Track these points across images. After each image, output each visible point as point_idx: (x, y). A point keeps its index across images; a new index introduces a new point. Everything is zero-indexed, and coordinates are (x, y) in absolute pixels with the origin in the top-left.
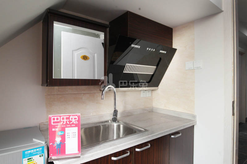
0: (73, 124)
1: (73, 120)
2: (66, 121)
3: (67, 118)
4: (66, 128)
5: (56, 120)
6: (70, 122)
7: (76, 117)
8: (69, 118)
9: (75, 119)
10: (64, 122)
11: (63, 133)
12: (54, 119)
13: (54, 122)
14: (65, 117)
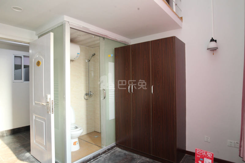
0: (209, 157)
1: (209, 155)
2: (205, 154)
3: (205, 153)
4: (205, 158)
5: (199, 152)
6: (207, 155)
7: (211, 154)
8: (206, 153)
9: (210, 155)
10: (203, 154)
11: (202, 160)
12: (198, 151)
13: (198, 152)
14: (204, 152)
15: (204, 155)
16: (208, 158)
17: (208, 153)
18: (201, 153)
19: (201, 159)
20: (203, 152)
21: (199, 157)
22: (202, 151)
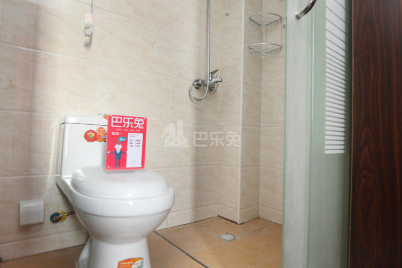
15: (128, 127)
16: (136, 130)
17: (136, 120)
18: (122, 124)
19: (121, 139)
20: (126, 120)
21: (118, 134)
22: (123, 117)
